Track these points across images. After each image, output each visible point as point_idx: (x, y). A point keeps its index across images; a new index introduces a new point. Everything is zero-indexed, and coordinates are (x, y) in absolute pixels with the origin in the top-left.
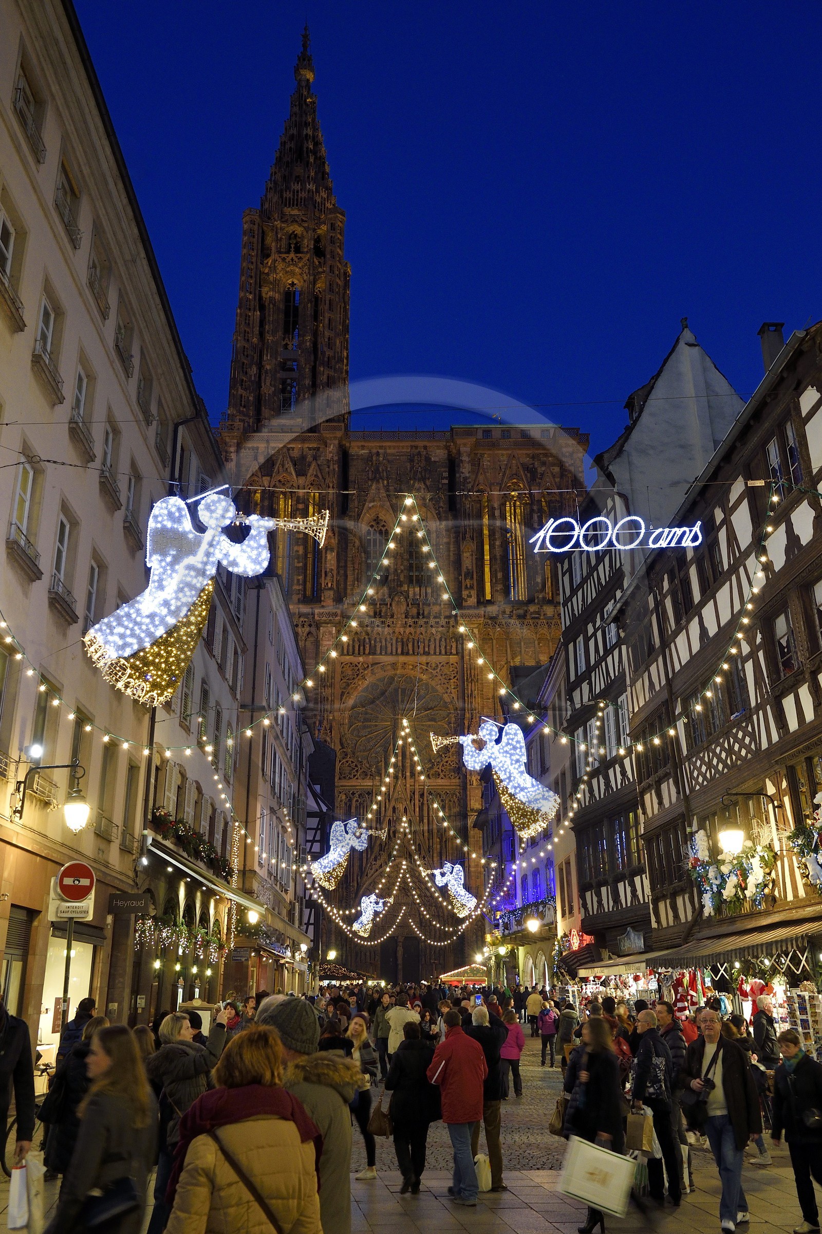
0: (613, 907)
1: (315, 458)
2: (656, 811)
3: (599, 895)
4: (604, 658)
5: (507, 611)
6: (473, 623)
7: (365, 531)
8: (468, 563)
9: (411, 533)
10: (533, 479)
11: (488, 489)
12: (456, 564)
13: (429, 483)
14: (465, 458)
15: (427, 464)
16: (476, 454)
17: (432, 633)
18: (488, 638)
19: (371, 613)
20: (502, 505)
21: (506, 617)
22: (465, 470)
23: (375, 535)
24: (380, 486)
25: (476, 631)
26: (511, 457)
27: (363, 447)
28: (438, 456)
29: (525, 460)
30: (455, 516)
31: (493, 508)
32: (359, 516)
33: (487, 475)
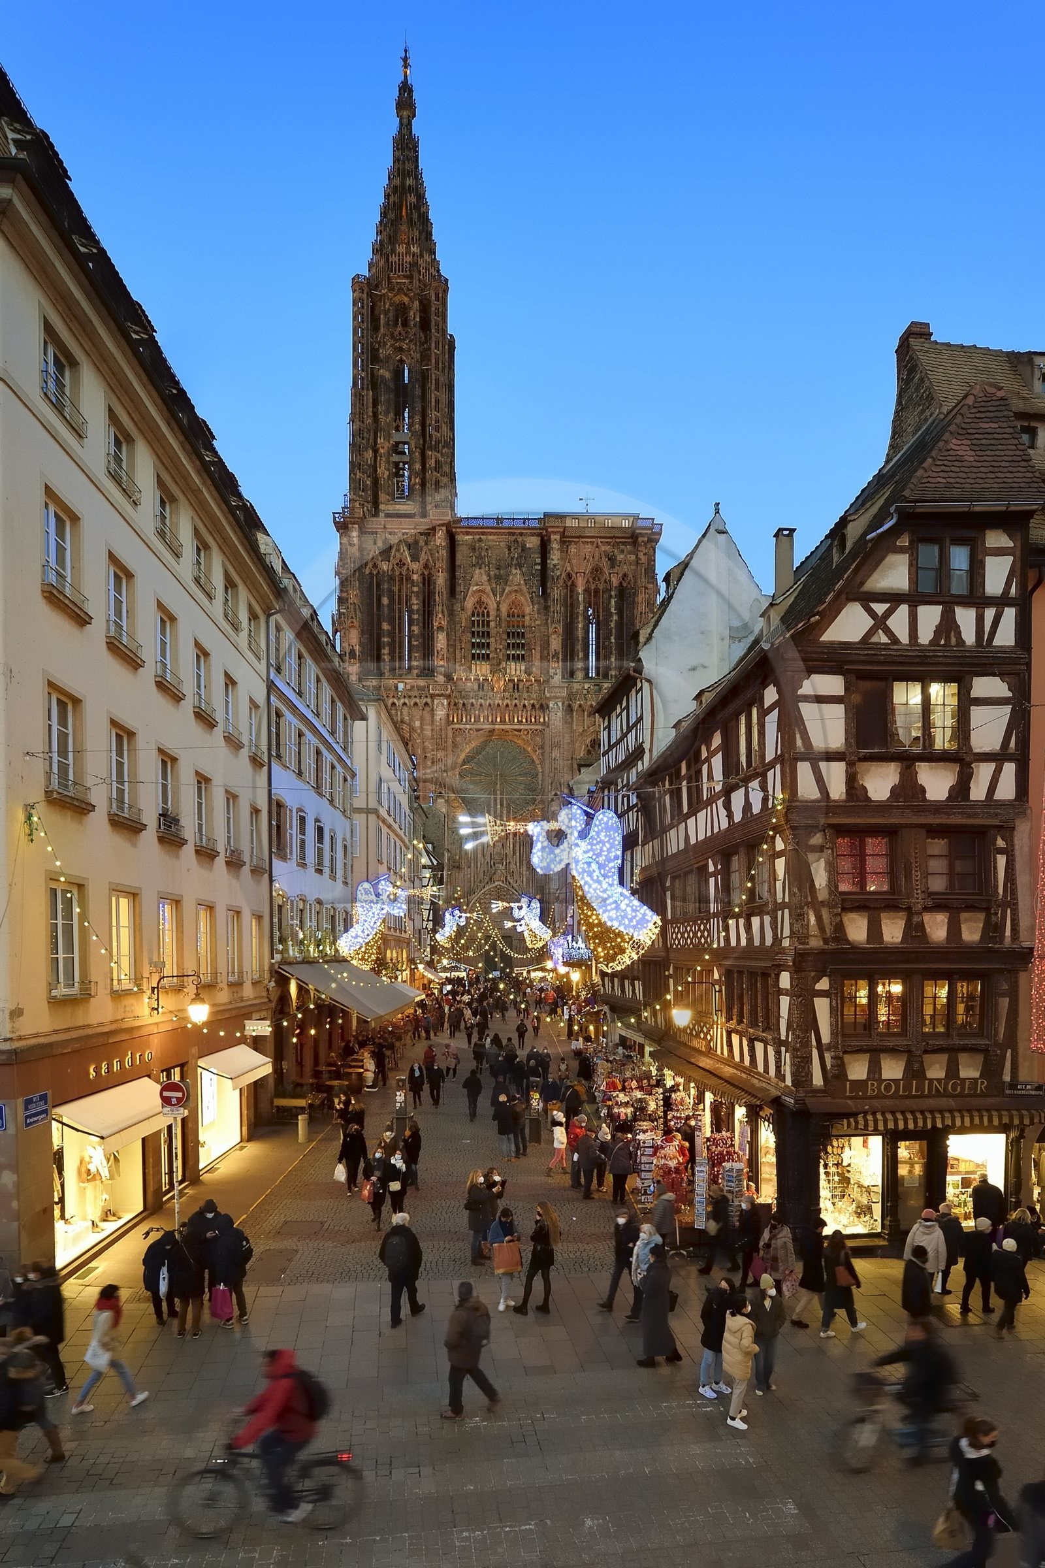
1: (426, 544)
5: (586, 686)
6: (557, 698)
7: (469, 613)
8: (556, 644)
9: (508, 616)
10: (613, 567)
11: (574, 575)
12: (546, 644)
13: (524, 569)
14: (555, 545)
15: (523, 550)
16: (565, 542)
17: (524, 706)
18: (570, 709)
19: (477, 687)
20: (585, 590)
21: (585, 692)
22: (555, 557)
23: (478, 615)
24: (482, 571)
25: (560, 704)
26: (595, 545)
27: (467, 533)
28: (533, 542)
29: (608, 548)
30: (546, 601)
31: (578, 594)
32: (465, 598)
33: (574, 561)
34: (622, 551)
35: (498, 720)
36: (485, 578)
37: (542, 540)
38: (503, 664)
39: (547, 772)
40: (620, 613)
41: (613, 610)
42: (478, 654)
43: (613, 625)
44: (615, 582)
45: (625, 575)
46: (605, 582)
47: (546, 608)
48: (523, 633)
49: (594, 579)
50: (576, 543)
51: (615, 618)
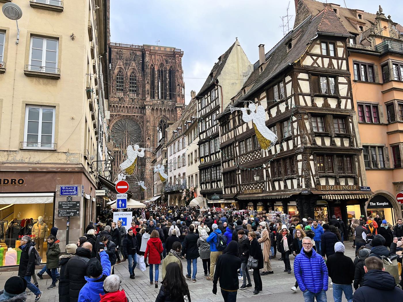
0: (210, 189)
2: (227, 167)
3: (206, 185)
4: (212, 128)
5: (159, 102)
6: (149, 105)
7: (116, 75)
8: (148, 87)
9: (130, 76)
10: (167, 63)
11: (154, 65)
12: (144, 87)
13: (136, 62)
14: (147, 55)
15: (136, 55)
16: (151, 54)
17: (136, 107)
18: (153, 109)
19: (118, 100)
20: (158, 70)
21: (158, 104)
22: (147, 59)
23: (119, 76)
24: (121, 61)
25: (150, 107)
26: (161, 56)
27: (115, 48)
28: (139, 53)
29: (165, 57)
30: (144, 73)
31: (155, 71)
32: (114, 70)
33: (153, 61)
34: (170, 59)
35: (127, 111)
36: (121, 63)
37: (143, 53)
38: (128, 93)
39: (145, 131)
40: (170, 79)
41: (167, 77)
42: (119, 89)
43: (167, 82)
44: (168, 68)
45: (171, 67)
46: (165, 68)
47: (144, 75)
48: (136, 83)
49: (161, 67)
50: (154, 55)
51: (168, 80)
